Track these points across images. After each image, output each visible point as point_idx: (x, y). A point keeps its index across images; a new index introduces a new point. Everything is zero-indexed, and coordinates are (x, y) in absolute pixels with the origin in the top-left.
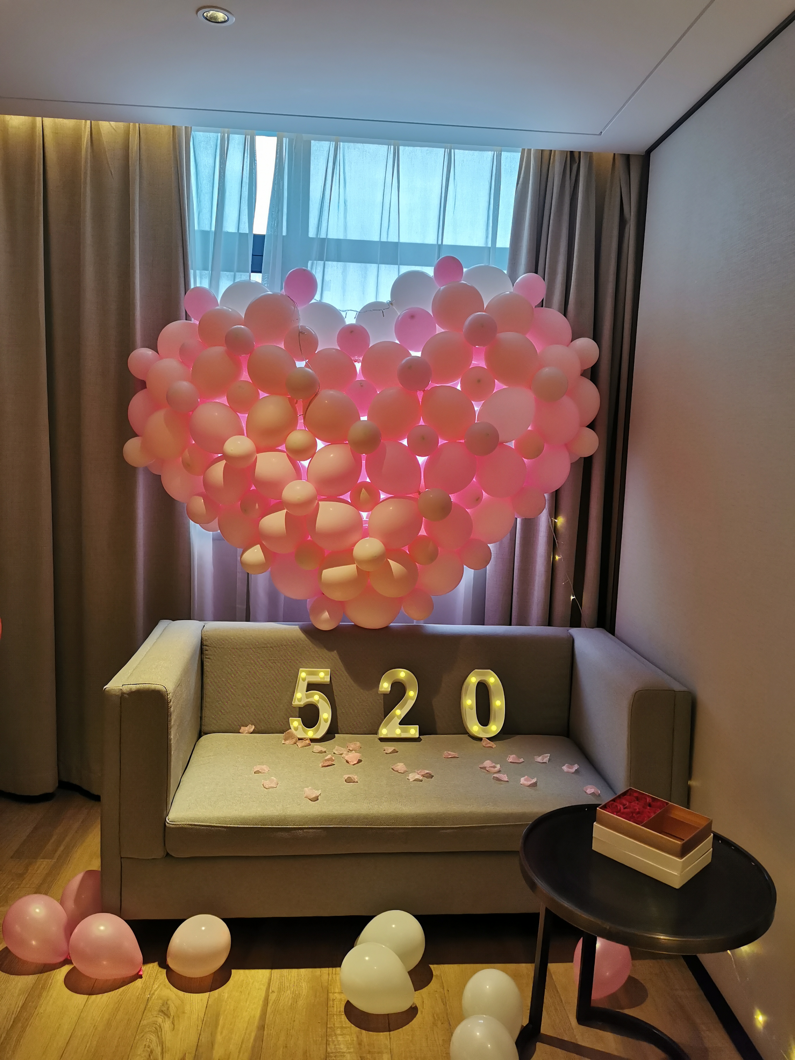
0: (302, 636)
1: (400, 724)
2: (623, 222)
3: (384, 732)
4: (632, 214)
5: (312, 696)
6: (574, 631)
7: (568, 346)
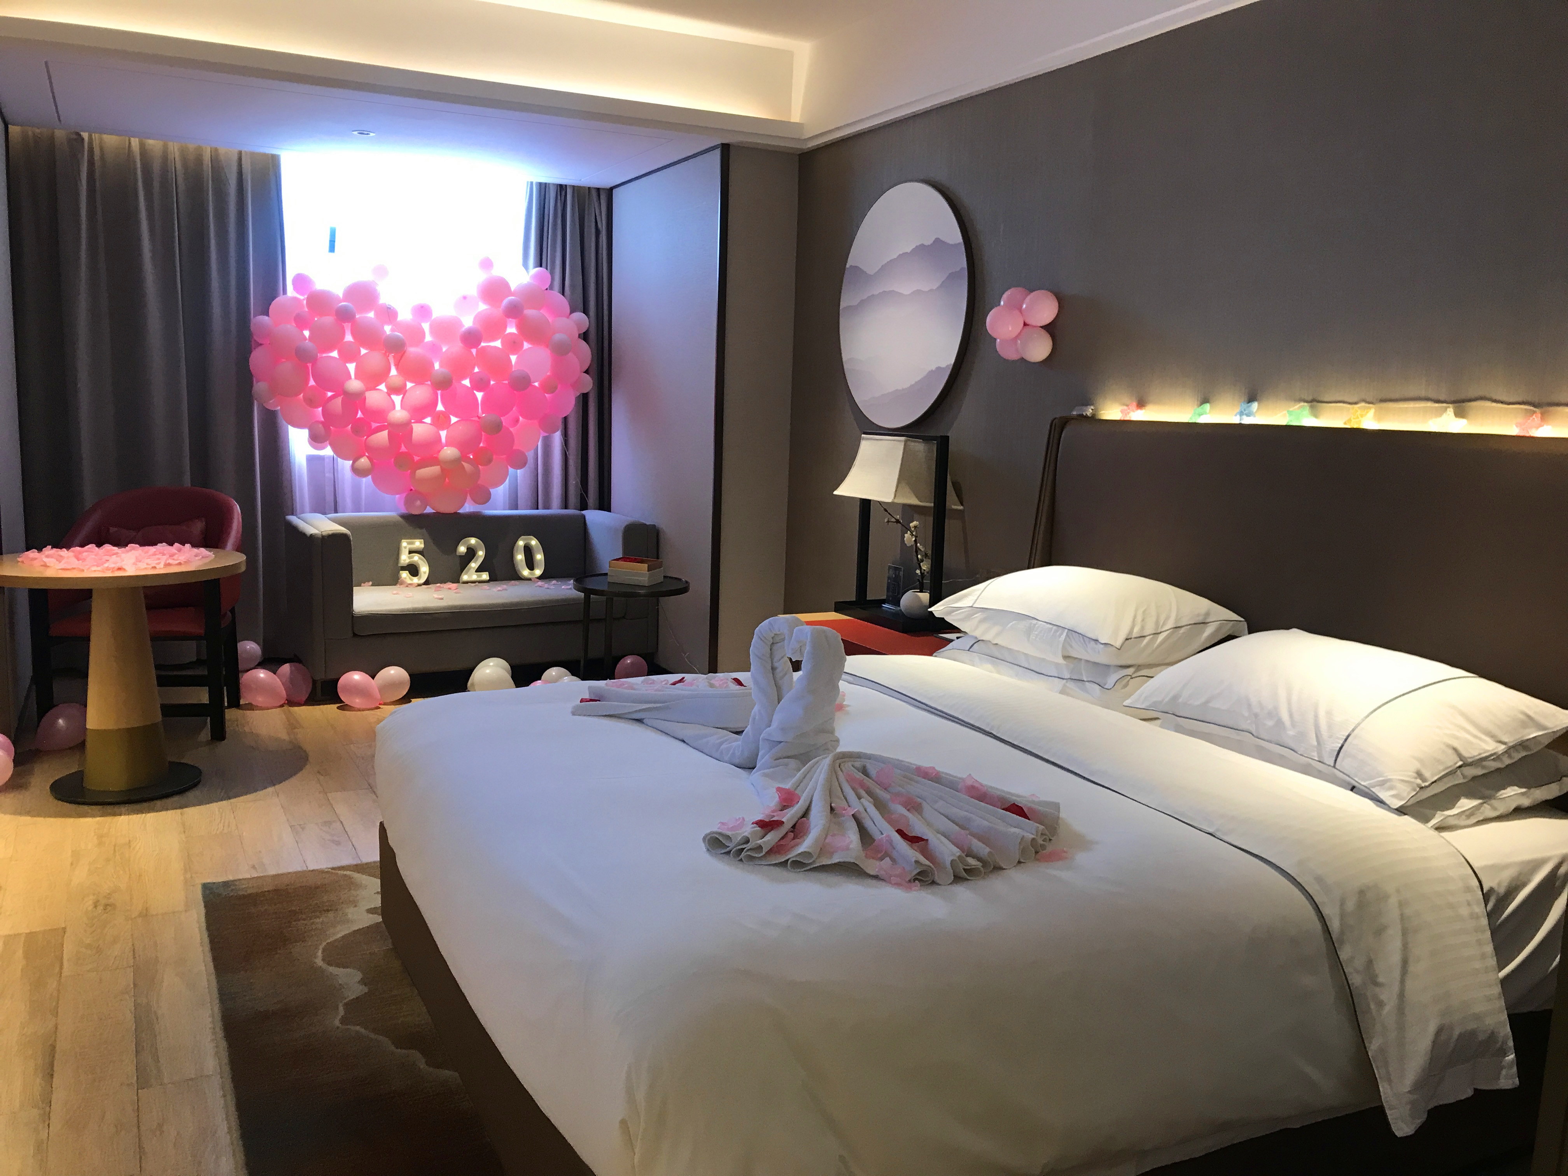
0: (400, 519)
1: (476, 571)
2: (598, 232)
3: (465, 577)
4: (604, 228)
5: (412, 557)
6: (584, 512)
7: (568, 317)
